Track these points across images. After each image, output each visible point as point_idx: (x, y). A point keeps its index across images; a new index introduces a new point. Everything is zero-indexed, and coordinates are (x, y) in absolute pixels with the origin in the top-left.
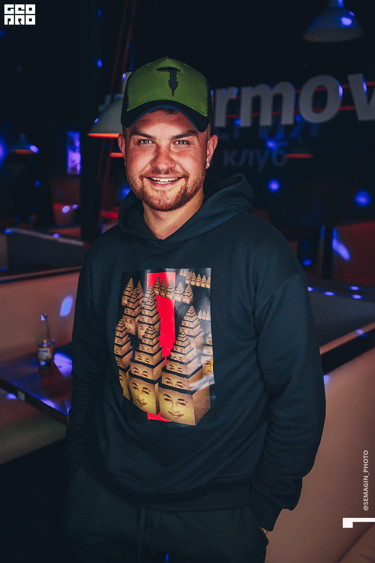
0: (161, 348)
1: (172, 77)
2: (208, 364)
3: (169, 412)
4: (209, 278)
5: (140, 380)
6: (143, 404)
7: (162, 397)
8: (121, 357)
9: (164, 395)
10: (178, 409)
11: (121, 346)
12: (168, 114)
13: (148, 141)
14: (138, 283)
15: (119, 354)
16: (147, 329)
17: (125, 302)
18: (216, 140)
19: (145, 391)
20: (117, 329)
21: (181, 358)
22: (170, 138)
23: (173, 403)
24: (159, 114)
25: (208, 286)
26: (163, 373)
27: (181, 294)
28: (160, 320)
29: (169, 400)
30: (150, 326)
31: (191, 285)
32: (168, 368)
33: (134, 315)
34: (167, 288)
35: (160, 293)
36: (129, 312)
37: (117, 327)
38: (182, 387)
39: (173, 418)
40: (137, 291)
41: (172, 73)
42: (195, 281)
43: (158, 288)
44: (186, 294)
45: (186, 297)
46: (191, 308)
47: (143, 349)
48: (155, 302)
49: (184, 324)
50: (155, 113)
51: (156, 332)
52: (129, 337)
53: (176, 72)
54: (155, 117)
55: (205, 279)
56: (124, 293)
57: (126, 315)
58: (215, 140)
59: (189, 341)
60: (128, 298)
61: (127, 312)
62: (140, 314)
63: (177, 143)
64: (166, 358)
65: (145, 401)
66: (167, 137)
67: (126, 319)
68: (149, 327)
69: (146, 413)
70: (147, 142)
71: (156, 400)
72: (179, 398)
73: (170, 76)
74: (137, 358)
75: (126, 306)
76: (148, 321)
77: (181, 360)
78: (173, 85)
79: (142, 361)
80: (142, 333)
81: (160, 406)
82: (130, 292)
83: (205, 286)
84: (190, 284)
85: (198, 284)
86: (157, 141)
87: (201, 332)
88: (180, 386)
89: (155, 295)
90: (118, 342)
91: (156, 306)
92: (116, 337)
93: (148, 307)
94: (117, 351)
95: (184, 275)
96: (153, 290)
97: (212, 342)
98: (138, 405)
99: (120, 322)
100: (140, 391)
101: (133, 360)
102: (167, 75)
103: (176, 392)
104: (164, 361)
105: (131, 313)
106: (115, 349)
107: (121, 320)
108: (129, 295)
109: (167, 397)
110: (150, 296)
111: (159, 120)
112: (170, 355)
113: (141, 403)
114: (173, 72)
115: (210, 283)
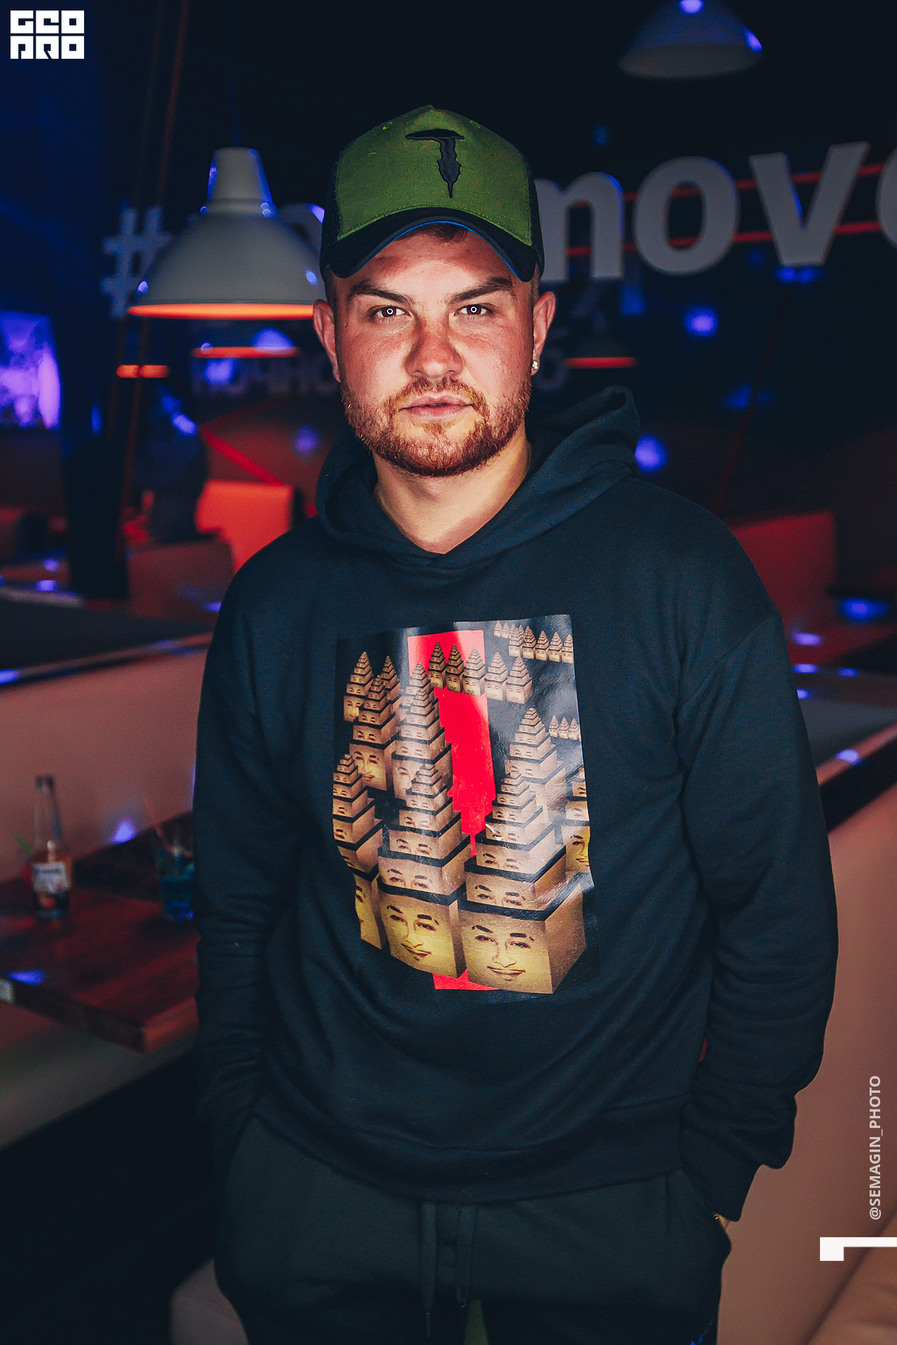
0: (458, 817)
1: (444, 153)
2: (578, 843)
3: (488, 967)
4: (569, 638)
5: (407, 898)
6: (419, 954)
7: (469, 935)
8: (353, 847)
9: (473, 928)
10: (511, 958)
11: (350, 820)
12: (442, 241)
13: (395, 308)
14: (384, 661)
15: (348, 839)
16: (417, 774)
17: (352, 711)
18: (552, 306)
19: (424, 923)
20: (335, 779)
21: (512, 834)
22: (449, 298)
23: (497, 944)
24: (420, 242)
25: (569, 659)
26: (470, 876)
27: (501, 683)
28: (450, 747)
29: (486, 939)
30: (424, 766)
31: (524, 659)
32: (481, 862)
33: (380, 742)
34: (465, 668)
35: (445, 683)
36: (367, 734)
37: (335, 774)
38: (518, 904)
39: (500, 982)
40: (382, 683)
41: (444, 144)
42: (532, 648)
43: (440, 672)
44: (515, 681)
45: (515, 688)
46: (529, 712)
47: (409, 823)
48: (433, 705)
49: (516, 754)
50: (410, 241)
51: (441, 777)
52: (369, 796)
53: (454, 139)
54: (410, 250)
55: (559, 643)
56: (348, 691)
57: (358, 744)
58: (550, 305)
59: (532, 792)
60: (361, 701)
61: (360, 736)
62: (397, 737)
63: (464, 311)
64: (472, 839)
65: (425, 948)
66: (441, 298)
67: (358, 753)
68: (423, 768)
69: (430, 975)
70: (390, 311)
71: (453, 942)
72: (512, 932)
73: (441, 151)
74: (395, 846)
75: (357, 722)
76: (417, 752)
77: (512, 839)
78: (449, 171)
79: (410, 851)
80: (403, 783)
81: (466, 954)
82: (363, 685)
83: (561, 657)
84: (522, 656)
85: (542, 656)
86: (417, 308)
87: (559, 770)
88: (513, 902)
89: (431, 690)
90: (341, 810)
91: (437, 715)
92: (335, 800)
93: (417, 720)
94: (339, 833)
95: (505, 636)
96: (426, 676)
97: (585, 791)
98: (409, 959)
99: (345, 762)
100: (411, 924)
101: (385, 851)
102: (431, 148)
103: (505, 917)
104: (469, 846)
105: (372, 737)
106: (335, 829)
107: (347, 756)
108: (362, 694)
109: (482, 933)
110: (420, 691)
111: (419, 257)
112: (484, 830)
113: (415, 953)
114: (446, 141)
115: (572, 650)
